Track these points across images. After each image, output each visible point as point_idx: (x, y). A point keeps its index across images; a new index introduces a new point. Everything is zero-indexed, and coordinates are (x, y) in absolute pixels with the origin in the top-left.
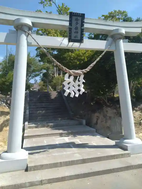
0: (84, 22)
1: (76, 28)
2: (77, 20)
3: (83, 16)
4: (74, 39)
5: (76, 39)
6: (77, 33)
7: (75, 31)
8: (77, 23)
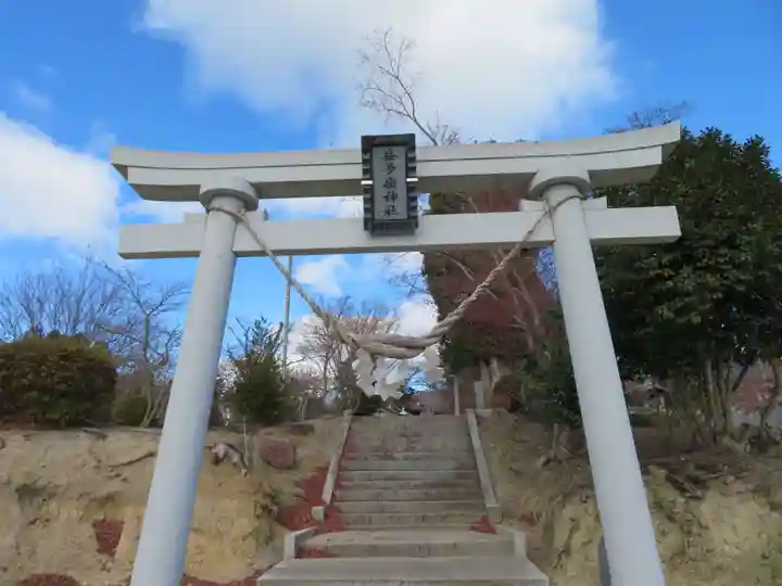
0: (413, 160)
1: (390, 184)
2: (389, 157)
3: (408, 142)
4: (386, 217)
5: (392, 217)
6: (394, 197)
7: (385, 192)
8: (391, 168)
